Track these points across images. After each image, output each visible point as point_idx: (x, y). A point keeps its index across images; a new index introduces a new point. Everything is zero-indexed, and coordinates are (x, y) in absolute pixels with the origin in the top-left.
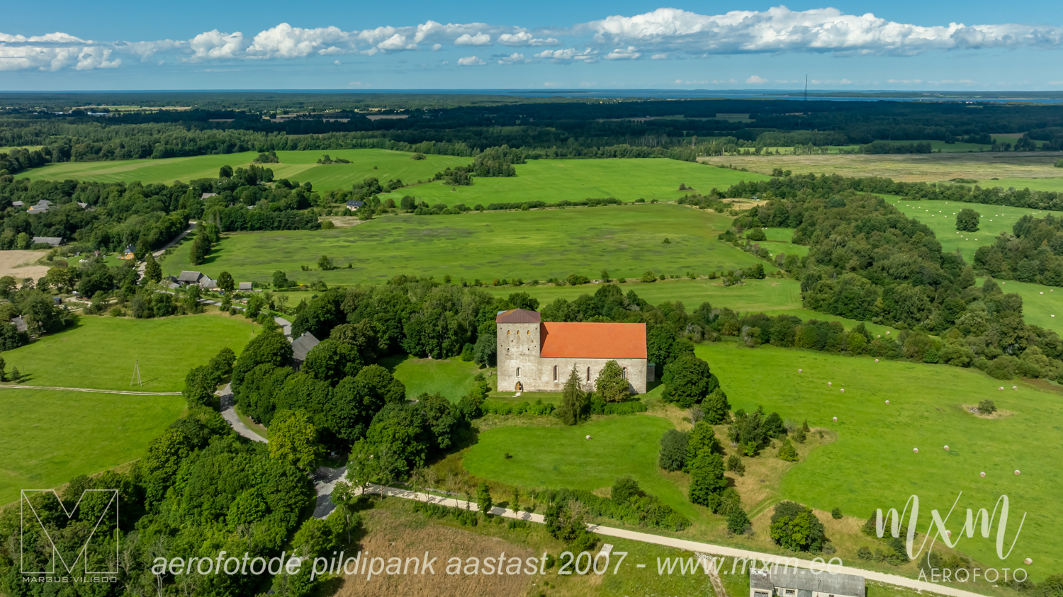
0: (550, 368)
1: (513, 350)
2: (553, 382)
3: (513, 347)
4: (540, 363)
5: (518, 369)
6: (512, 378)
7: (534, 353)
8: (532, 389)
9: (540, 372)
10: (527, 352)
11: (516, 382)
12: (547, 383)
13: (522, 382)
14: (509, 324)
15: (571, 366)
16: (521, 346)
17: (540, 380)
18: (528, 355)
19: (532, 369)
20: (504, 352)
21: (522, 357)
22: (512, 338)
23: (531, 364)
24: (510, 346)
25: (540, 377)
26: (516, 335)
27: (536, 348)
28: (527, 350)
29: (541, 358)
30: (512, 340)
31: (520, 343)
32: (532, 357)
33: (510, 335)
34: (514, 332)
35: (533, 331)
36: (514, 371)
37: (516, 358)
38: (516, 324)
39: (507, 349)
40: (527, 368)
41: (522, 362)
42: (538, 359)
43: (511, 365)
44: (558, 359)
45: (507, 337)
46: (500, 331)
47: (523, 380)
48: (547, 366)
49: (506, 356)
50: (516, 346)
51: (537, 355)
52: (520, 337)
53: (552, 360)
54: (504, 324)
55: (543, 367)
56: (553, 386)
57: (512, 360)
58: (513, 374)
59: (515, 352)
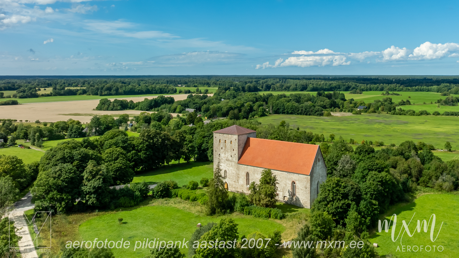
0: (244, 174)
1: (222, 155)
2: (245, 186)
3: (222, 153)
4: (238, 169)
5: (225, 171)
7: (234, 160)
8: (233, 190)
9: (238, 176)
10: (230, 158)
12: (242, 185)
13: (227, 183)
14: (220, 134)
15: (257, 174)
16: (227, 153)
17: (238, 183)
18: (231, 161)
19: (233, 173)
20: (217, 156)
21: (227, 162)
22: (221, 146)
23: (232, 168)
24: (220, 152)
25: (238, 180)
26: (224, 144)
27: (235, 156)
28: (230, 156)
29: (239, 165)
30: (222, 148)
31: (226, 151)
32: (233, 163)
33: (221, 144)
34: (223, 141)
35: (234, 141)
36: (222, 173)
37: (224, 162)
38: (224, 135)
39: (219, 155)
40: (230, 172)
41: (227, 166)
42: (237, 166)
43: (221, 167)
44: (249, 167)
45: (219, 145)
46: (215, 139)
47: (228, 181)
48: (242, 171)
49: (219, 160)
50: (224, 153)
51: (236, 162)
52: (227, 145)
53: (246, 167)
54: (217, 134)
55: (240, 173)
56: (246, 190)
57: (221, 163)
58: (222, 175)
59: (223, 157)
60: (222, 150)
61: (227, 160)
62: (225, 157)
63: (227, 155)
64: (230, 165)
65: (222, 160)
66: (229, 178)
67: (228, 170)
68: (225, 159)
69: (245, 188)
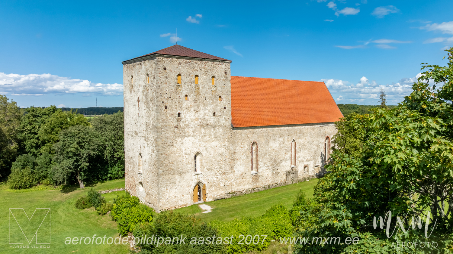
0: (246, 147)
2: (250, 174)
3: (188, 109)
4: (232, 141)
5: (195, 156)
6: (187, 176)
7: (222, 121)
8: (221, 193)
9: (232, 158)
11: (193, 184)
12: (242, 176)
14: (179, 60)
15: (274, 140)
16: (201, 107)
17: (232, 175)
18: (214, 127)
19: (221, 155)
20: (172, 121)
21: (203, 130)
22: (185, 92)
23: (217, 143)
24: (181, 109)
25: (232, 168)
26: (194, 85)
27: (225, 111)
28: (212, 115)
29: (234, 131)
30: (186, 96)
31: (200, 103)
32: (220, 130)
33: (183, 86)
34: (189, 78)
35: (221, 77)
36: (189, 162)
37: (194, 133)
38: (193, 62)
39: (177, 116)
40: (212, 153)
41: (204, 141)
42: (229, 134)
43: (184, 149)
44: (257, 130)
45: (177, 89)
46: (163, 76)
47: (206, 179)
48: (242, 144)
49: (176, 130)
50: (192, 109)
51: (227, 125)
52: (201, 88)
53: (249, 134)
54: (171, 59)
55: (237, 148)
56: (251, 182)
57: (186, 138)
58: (189, 168)
59: (192, 121)
60: (186, 103)
61: (202, 126)
62: (197, 119)
63: (202, 112)
64: (210, 135)
65: (187, 129)
66: (208, 169)
67: (206, 149)
68: (196, 125)
69: (248, 180)
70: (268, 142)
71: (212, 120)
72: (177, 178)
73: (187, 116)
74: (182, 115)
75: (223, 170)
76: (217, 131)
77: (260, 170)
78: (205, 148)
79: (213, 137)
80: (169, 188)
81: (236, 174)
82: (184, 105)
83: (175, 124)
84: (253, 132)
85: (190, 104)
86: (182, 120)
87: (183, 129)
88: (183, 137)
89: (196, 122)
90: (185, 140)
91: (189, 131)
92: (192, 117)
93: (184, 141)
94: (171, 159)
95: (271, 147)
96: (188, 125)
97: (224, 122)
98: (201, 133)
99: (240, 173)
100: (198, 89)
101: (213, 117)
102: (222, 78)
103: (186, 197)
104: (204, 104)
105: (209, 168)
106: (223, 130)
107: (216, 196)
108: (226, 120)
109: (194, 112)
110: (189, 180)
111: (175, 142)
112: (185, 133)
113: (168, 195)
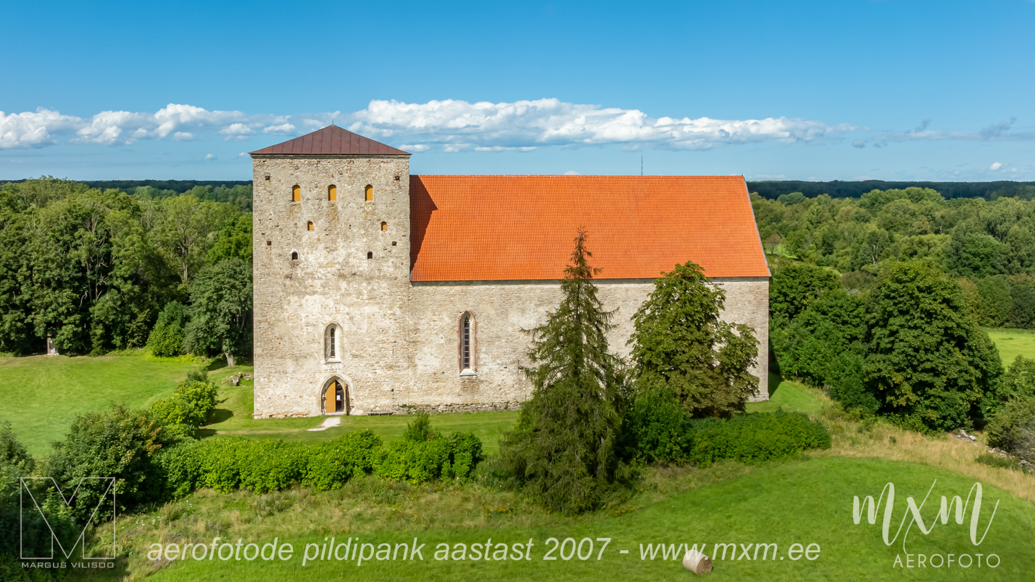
0: (448, 322)
1: (313, 258)
2: (456, 375)
3: (313, 246)
4: (411, 307)
5: (331, 330)
6: (310, 364)
7: (388, 268)
8: (384, 403)
9: (411, 341)
11: (322, 379)
12: (436, 377)
13: (346, 379)
14: (296, 161)
15: (523, 311)
16: (340, 242)
17: (410, 372)
18: (369, 279)
19: (383, 331)
20: (281, 266)
21: (343, 285)
22: (306, 217)
23: (376, 309)
24: (299, 245)
25: (410, 358)
26: (325, 203)
27: (394, 250)
28: (365, 257)
29: (416, 288)
30: (310, 223)
31: (338, 234)
32: (383, 285)
33: (302, 205)
34: (315, 191)
35: (387, 184)
36: (313, 340)
37: (324, 287)
38: (324, 162)
39: (291, 257)
40: (365, 326)
41: (345, 305)
42: (404, 294)
43: (304, 315)
44: (475, 287)
45: (291, 211)
46: (265, 189)
47: (349, 372)
48: (434, 315)
49: (288, 282)
50: (321, 246)
51: (399, 276)
52: (340, 208)
53: (454, 295)
54: (279, 161)
55: (423, 321)
56: (458, 390)
57: (307, 297)
58: (313, 350)
59: (320, 267)
60: (307, 236)
61: (342, 276)
62: (331, 264)
63: (341, 252)
64: (360, 294)
65: (310, 281)
66: (355, 356)
67: (351, 318)
68: (329, 275)
69: (450, 385)
70: (504, 313)
71: (365, 265)
72: (290, 365)
73: (311, 258)
74: (301, 257)
75: (389, 360)
76: (375, 287)
77: (484, 370)
78: (348, 317)
79: (365, 297)
80: (274, 379)
81: (419, 372)
82: (304, 239)
83: (287, 272)
84: (465, 293)
85: (317, 237)
86: (301, 265)
87: (301, 281)
88: (301, 294)
89: (329, 269)
90: (307, 301)
91: (314, 284)
92: (322, 260)
93: (303, 301)
94: (277, 331)
95: (513, 325)
96: (313, 274)
97: (391, 269)
98: (340, 289)
99: (431, 371)
100: (335, 210)
101: (366, 261)
102: (388, 188)
103: (307, 400)
104: (347, 237)
105: (357, 353)
106: (388, 285)
107: (372, 406)
108: (396, 267)
109: (325, 252)
110: (313, 371)
111: (285, 302)
112: (306, 288)
113: (271, 392)
